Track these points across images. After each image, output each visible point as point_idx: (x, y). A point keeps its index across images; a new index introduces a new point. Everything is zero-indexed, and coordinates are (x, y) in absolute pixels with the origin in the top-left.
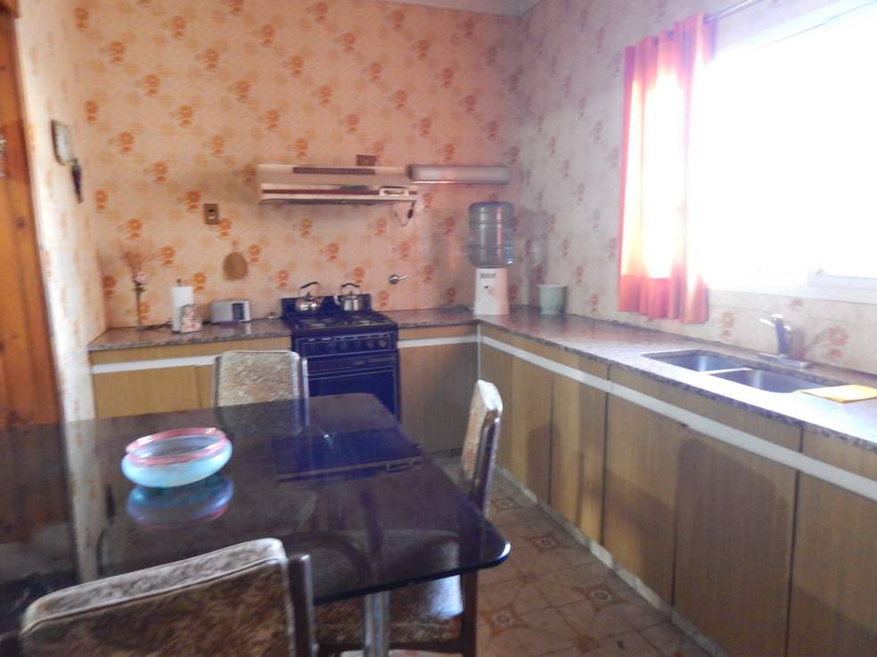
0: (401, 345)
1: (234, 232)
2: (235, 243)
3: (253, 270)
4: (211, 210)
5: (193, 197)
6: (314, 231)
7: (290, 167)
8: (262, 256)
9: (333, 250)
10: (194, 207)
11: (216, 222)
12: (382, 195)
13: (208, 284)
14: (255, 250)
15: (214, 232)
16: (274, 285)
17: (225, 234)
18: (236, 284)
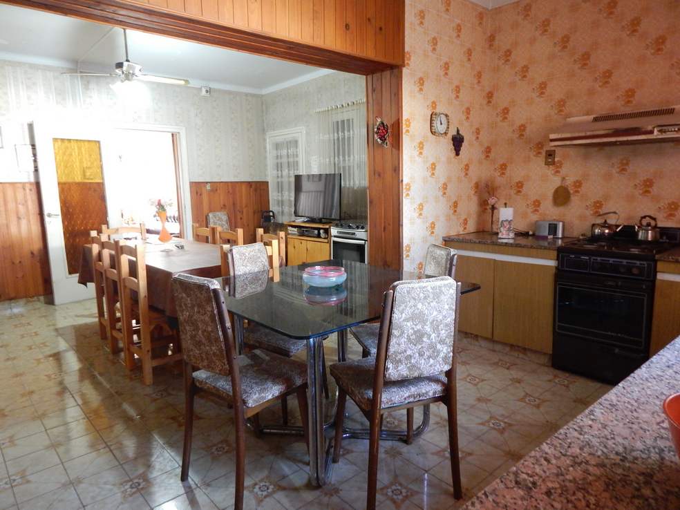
0: (660, 276)
1: (564, 171)
2: (564, 179)
3: (575, 199)
4: (550, 154)
5: (540, 145)
6: (630, 168)
7: (592, 117)
8: (583, 189)
9: (648, 185)
10: (539, 153)
11: (553, 163)
12: (656, 134)
13: (542, 208)
14: (578, 184)
15: (550, 171)
16: (589, 213)
17: (558, 172)
18: (561, 209)
